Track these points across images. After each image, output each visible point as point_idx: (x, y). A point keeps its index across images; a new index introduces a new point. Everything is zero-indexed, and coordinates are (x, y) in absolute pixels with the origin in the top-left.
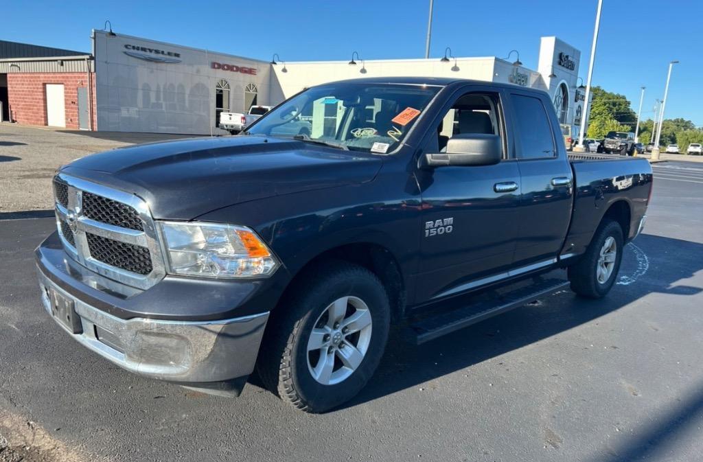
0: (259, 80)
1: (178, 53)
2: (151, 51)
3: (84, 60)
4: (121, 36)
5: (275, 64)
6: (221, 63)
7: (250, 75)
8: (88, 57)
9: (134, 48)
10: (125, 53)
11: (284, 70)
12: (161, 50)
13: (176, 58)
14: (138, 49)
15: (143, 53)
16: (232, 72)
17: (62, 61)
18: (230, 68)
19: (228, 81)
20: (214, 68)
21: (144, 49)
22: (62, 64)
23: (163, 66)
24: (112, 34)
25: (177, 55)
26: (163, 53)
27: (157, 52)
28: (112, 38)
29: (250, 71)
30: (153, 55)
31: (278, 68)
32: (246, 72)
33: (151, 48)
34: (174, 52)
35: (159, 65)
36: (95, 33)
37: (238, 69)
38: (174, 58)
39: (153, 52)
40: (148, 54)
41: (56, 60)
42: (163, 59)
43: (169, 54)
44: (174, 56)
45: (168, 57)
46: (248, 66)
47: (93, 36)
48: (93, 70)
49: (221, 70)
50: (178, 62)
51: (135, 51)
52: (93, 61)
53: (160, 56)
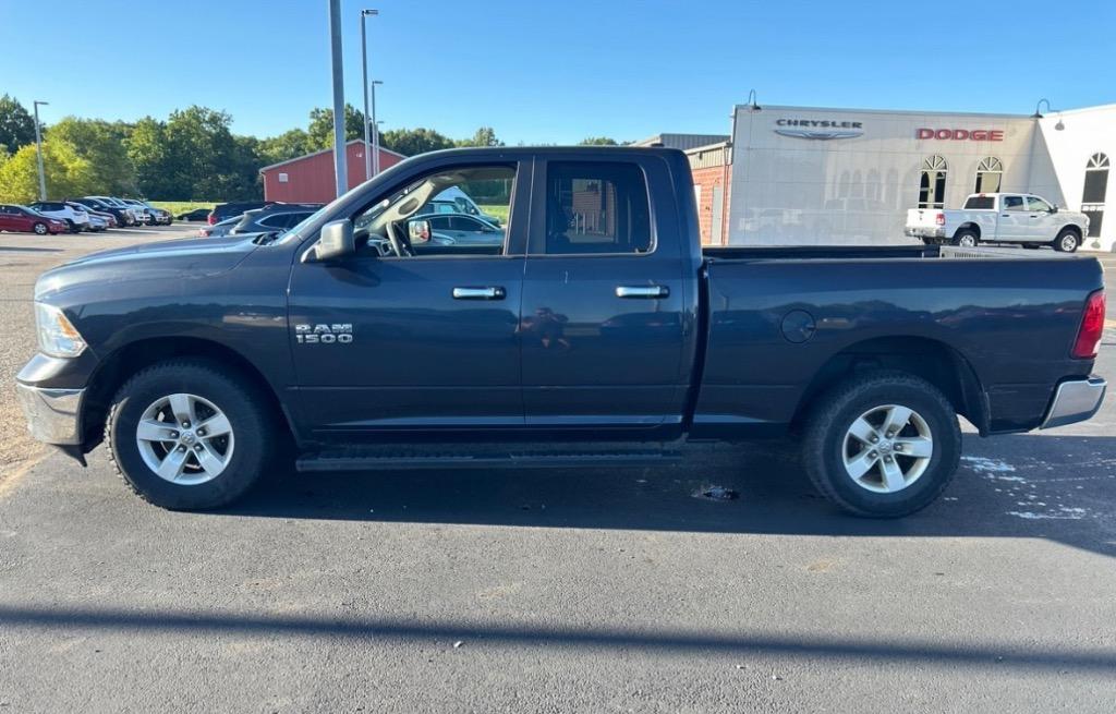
0: (1009, 149)
1: (857, 121)
2: (815, 124)
3: (720, 148)
4: (769, 108)
5: (1041, 117)
6: (934, 128)
7: (990, 142)
8: (723, 144)
9: (789, 123)
10: (776, 131)
11: (1060, 127)
12: (830, 120)
13: (856, 130)
14: (796, 123)
15: (803, 128)
16: (954, 141)
17: (701, 152)
18: (951, 135)
19: (946, 157)
20: (921, 137)
21: (804, 123)
22: (701, 157)
23: (833, 144)
24: (757, 108)
25: (856, 125)
26: (834, 124)
27: (825, 124)
28: (757, 113)
29: (993, 136)
30: (819, 130)
31: (1048, 123)
32: (982, 138)
33: (816, 120)
34: (852, 121)
35: (826, 142)
36: (736, 110)
37: (966, 135)
38: (851, 130)
39: (819, 124)
40: (811, 129)
41: (695, 153)
42: (833, 135)
43: (844, 125)
44: (852, 126)
45: (842, 129)
46: (988, 127)
47: (733, 114)
48: (729, 162)
49: (933, 140)
50: (858, 135)
51: (792, 127)
52: (731, 149)
53: (830, 129)
